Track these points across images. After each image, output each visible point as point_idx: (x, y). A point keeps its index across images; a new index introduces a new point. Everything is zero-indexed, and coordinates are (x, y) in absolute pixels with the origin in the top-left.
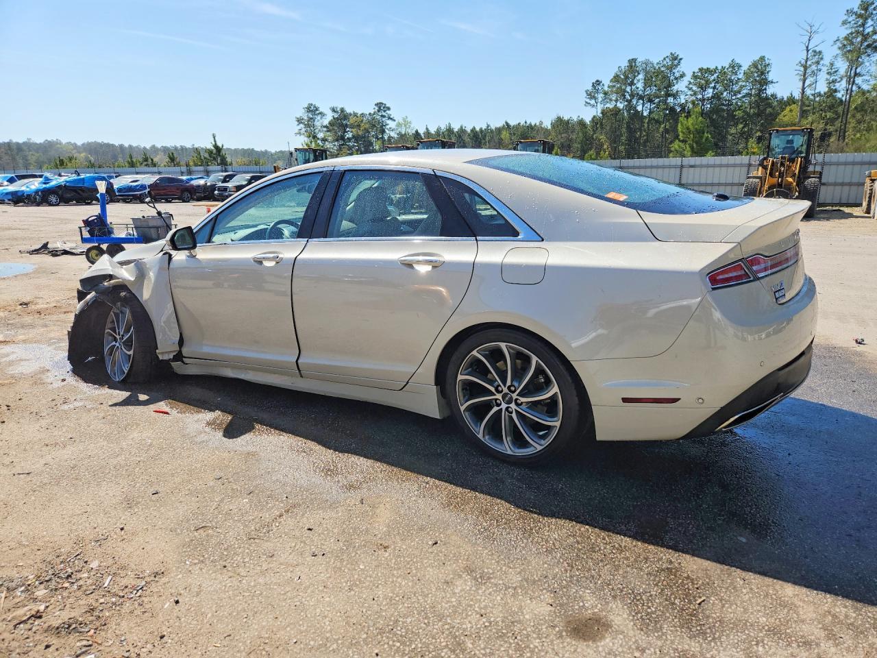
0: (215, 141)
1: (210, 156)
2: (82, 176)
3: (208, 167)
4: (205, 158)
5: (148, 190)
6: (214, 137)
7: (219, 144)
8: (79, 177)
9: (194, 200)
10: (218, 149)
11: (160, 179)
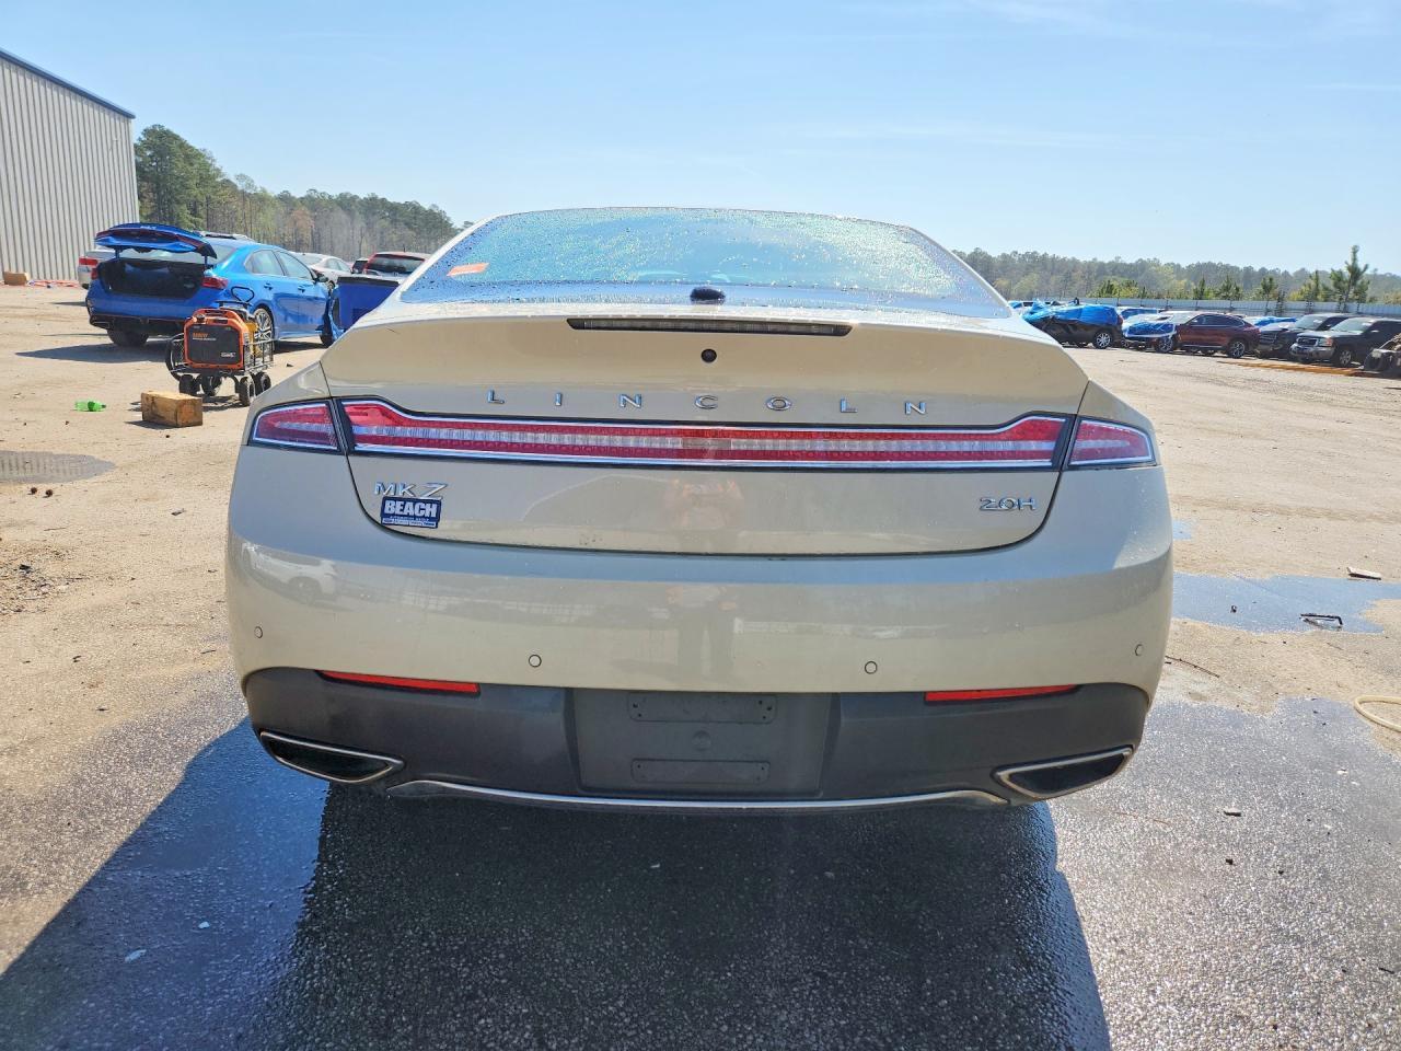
0: (1355, 259)
1: (1335, 285)
2: (1083, 306)
3: (1316, 303)
4: (1326, 289)
5: (1174, 332)
6: (1355, 253)
7: (1361, 266)
8: (1078, 307)
9: (1254, 354)
10: (1355, 272)
11: (1199, 318)
